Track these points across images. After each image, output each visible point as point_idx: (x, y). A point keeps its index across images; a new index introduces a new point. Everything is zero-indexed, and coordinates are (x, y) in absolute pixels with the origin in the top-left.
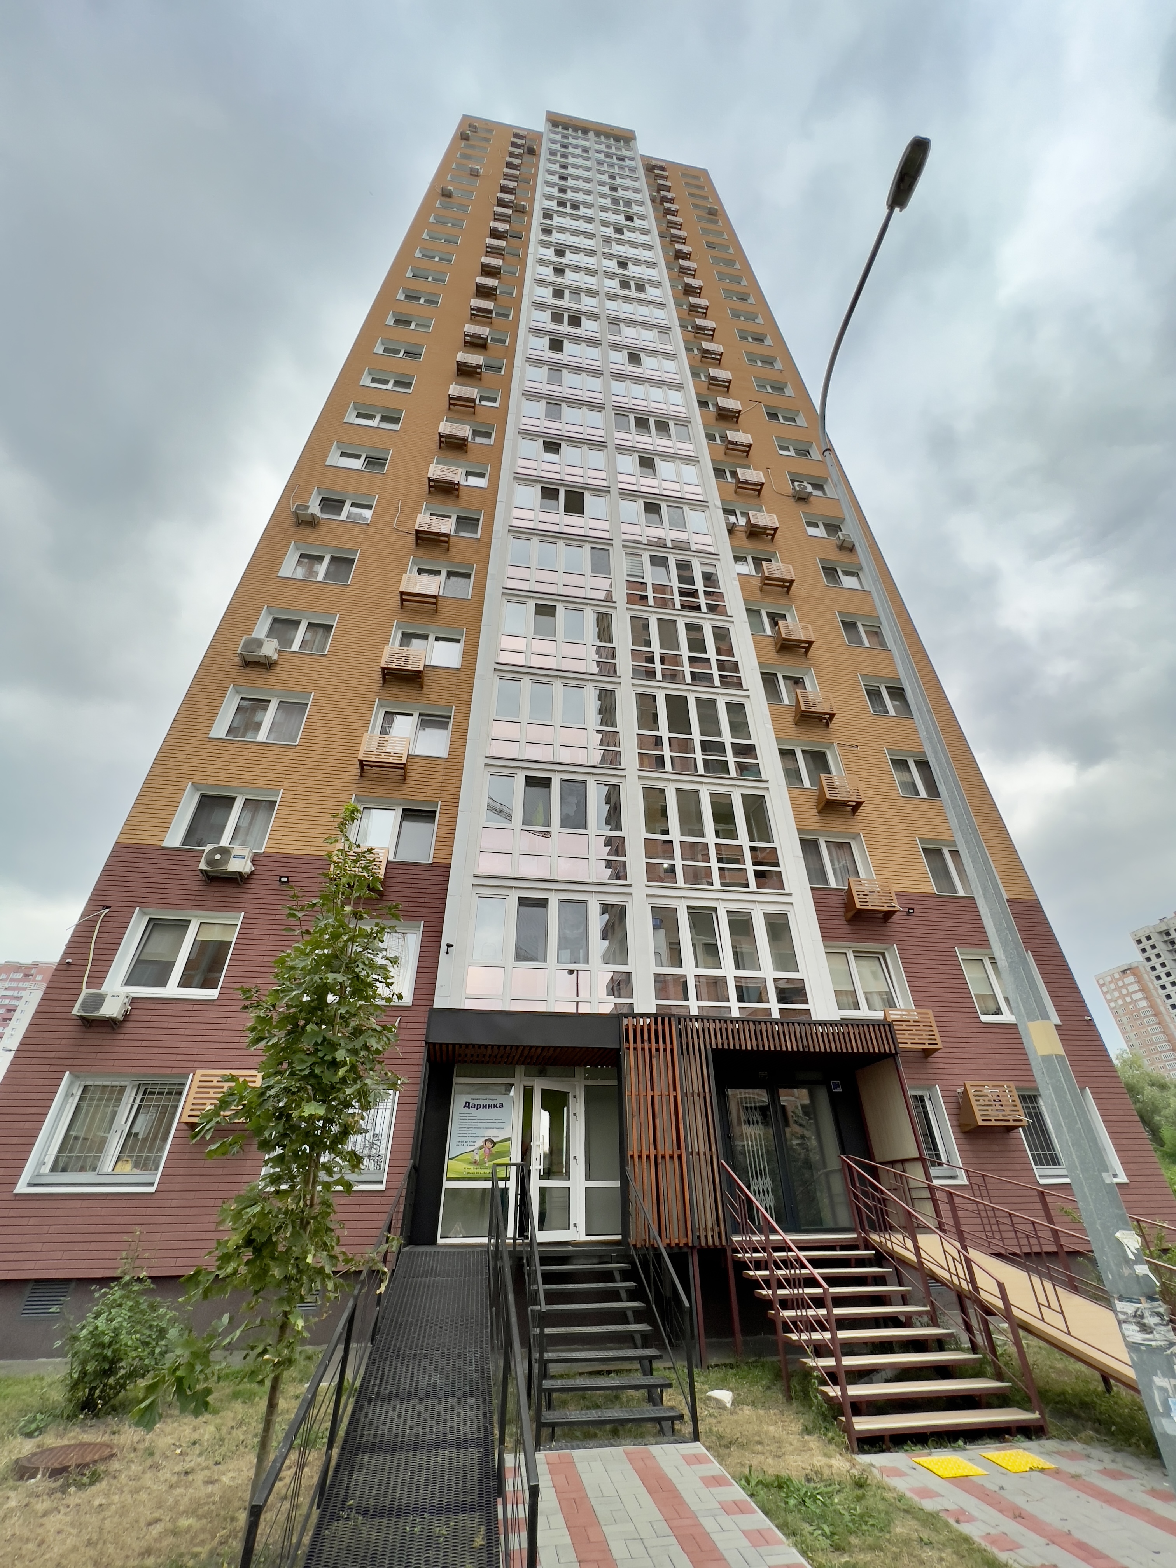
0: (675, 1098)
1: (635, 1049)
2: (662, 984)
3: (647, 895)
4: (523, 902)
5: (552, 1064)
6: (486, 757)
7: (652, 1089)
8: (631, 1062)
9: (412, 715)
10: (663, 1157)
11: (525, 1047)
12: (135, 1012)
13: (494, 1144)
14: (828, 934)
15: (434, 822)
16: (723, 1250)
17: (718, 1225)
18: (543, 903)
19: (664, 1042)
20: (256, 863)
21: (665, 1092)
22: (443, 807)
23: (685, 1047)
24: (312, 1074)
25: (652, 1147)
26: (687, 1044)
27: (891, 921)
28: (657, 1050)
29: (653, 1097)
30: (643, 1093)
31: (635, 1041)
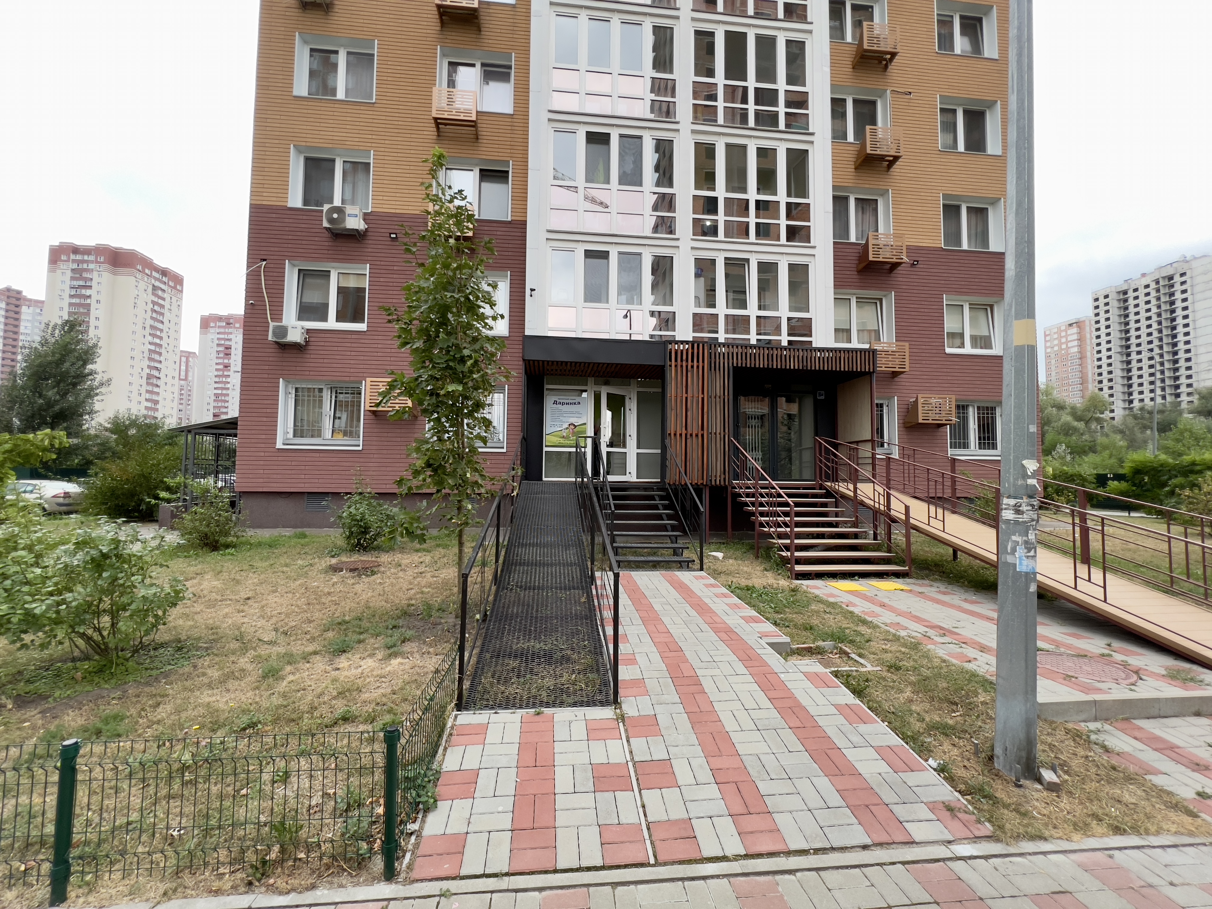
0: (703, 399)
1: (676, 366)
2: (698, 321)
3: (692, 248)
4: (589, 254)
5: (614, 377)
6: (550, 111)
7: (687, 393)
8: (672, 374)
9: (473, 65)
10: (691, 435)
11: (594, 363)
12: (312, 339)
13: (575, 426)
14: (839, 283)
15: (507, 183)
16: (726, 487)
17: (724, 474)
18: (605, 255)
19: (698, 361)
20: (368, 221)
21: (696, 395)
22: (515, 167)
23: (713, 365)
24: (448, 367)
25: (684, 429)
26: (715, 363)
27: (895, 271)
28: (692, 367)
29: (686, 398)
30: (679, 395)
31: (676, 360)
